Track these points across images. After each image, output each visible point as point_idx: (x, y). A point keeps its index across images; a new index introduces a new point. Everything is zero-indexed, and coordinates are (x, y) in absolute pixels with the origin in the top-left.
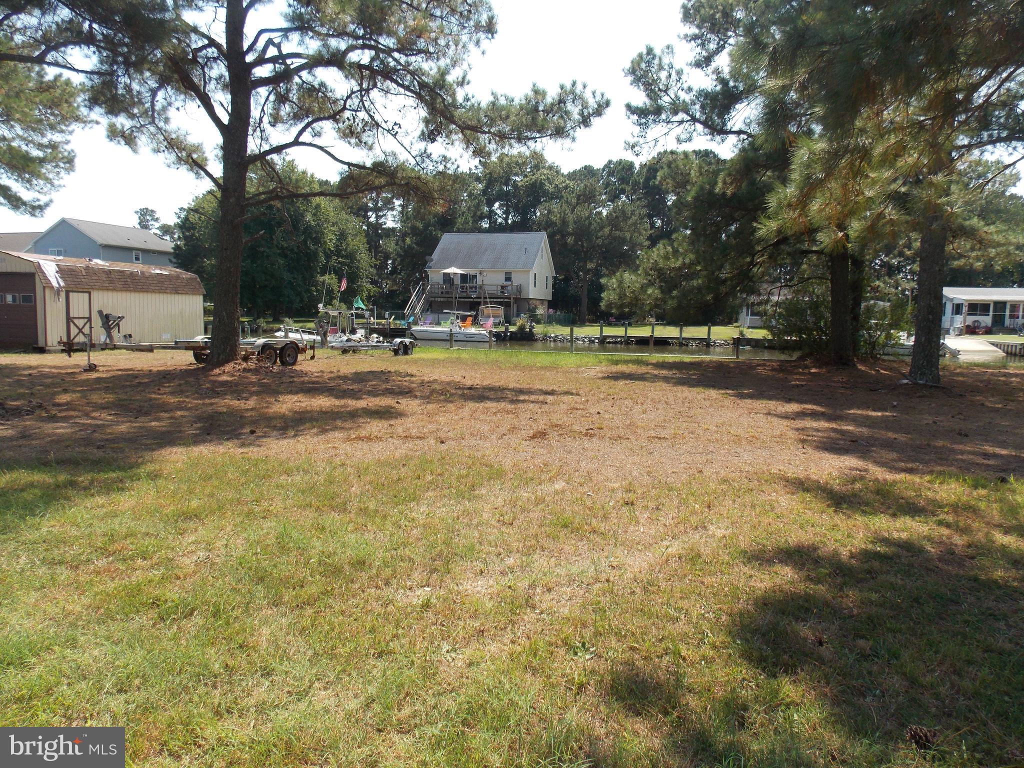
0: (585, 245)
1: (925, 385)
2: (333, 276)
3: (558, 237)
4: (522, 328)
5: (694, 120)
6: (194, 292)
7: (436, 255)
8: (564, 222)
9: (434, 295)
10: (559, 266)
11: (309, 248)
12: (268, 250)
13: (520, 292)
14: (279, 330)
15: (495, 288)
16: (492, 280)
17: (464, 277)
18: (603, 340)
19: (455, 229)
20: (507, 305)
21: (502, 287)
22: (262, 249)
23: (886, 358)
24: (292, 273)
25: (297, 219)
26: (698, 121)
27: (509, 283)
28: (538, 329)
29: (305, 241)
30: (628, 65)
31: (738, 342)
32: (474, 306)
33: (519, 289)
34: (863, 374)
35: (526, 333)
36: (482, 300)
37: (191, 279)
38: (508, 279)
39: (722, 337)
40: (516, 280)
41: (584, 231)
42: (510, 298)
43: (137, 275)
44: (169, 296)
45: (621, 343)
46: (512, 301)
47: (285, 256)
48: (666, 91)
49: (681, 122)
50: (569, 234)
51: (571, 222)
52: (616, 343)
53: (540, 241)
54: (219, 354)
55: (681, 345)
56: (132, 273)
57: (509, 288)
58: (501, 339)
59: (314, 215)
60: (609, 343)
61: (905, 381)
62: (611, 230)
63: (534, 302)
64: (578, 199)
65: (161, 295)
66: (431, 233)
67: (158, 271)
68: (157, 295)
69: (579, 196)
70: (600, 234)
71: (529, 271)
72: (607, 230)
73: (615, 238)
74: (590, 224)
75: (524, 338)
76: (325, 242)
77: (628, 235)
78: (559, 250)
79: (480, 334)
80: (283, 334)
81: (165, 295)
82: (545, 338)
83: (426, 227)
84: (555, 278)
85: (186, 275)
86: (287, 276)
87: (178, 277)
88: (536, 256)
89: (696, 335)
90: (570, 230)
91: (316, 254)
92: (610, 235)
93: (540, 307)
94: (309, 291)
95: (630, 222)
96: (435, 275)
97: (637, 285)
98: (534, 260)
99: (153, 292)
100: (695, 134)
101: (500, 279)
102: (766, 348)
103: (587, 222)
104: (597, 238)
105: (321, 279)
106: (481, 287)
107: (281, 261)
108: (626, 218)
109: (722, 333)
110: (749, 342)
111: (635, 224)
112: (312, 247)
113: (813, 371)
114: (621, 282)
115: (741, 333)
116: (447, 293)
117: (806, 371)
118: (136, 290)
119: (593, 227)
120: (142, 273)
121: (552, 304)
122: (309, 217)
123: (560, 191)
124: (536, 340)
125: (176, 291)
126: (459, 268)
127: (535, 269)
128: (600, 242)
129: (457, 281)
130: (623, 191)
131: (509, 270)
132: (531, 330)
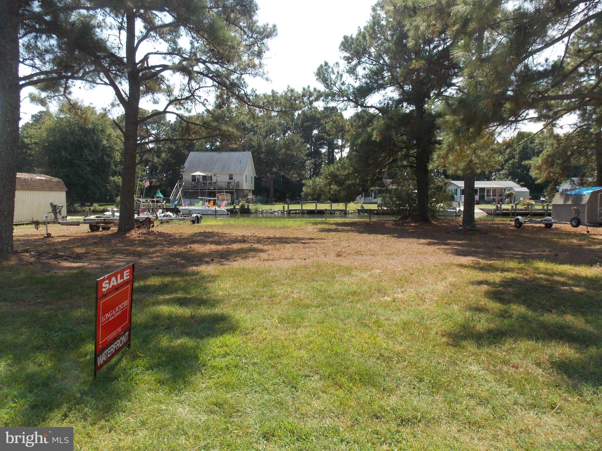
0: (271, 159)
1: (470, 230)
2: (119, 177)
3: (256, 154)
4: (243, 206)
5: (349, 100)
6: (61, 190)
7: (186, 164)
8: (260, 146)
9: (187, 188)
10: (258, 170)
12: (80, 162)
13: (238, 186)
14: (108, 211)
15: (224, 184)
16: (222, 179)
17: (204, 177)
18: (289, 212)
19: (195, 149)
20: (232, 193)
21: (229, 183)
22: (76, 161)
23: (440, 217)
24: (94, 175)
25: (97, 144)
26: (352, 101)
27: (232, 181)
28: (252, 207)
29: (102, 156)
30: (316, 71)
31: (361, 211)
32: (212, 194)
33: (238, 184)
34: (436, 226)
35: (245, 209)
36: (217, 190)
37: (58, 182)
38: (231, 178)
39: (351, 209)
40: (236, 178)
41: (271, 151)
43: (28, 180)
44: (47, 192)
45: (299, 213)
46: (234, 191)
47: (89, 165)
48: (334, 85)
49: (343, 101)
50: (263, 153)
51: (263, 146)
52: (296, 213)
53: (247, 156)
54: (125, 226)
55: (331, 213)
56: (25, 179)
57: (232, 184)
58: (232, 213)
59: (108, 140)
60: (292, 213)
61: (461, 228)
62: (286, 150)
63: (246, 191)
64: (266, 133)
66: (181, 152)
67: (39, 178)
68: (40, 192)
69: (267, 131)
70: (280, 153)
71: (243, 174)
72: (283, 150)
73: (288, 155)
74: (275, 147)
75: (245, 212)
76: (115, 157)
77: (295, 153)
78: (258, 162)
79: (222, 211)
80: (110, 213)
81: (45, 192)
82: (256, 211)
83: (178, 147)
84: (255, 177)
85: (55, 180)
86: (91, 177)
87: (51, 181)
88: (246, 165)
89: (339, 208)
90: (263, 150)
91: (109, 164)
92: (285, 153)
94: (105, 186)
95: (296, 146)
96: (187, 177)
97: (322, 184)
98: (246, 168)
99: (38, 190)
100: (349, 107)
101: (226, 179)
102: (375, 214)
103: (273, 146)
104: (279, 155)
105: (112, 179)
106: (215, 183)
107: (89, 169)
108: (294, 144)
109: (352, 207)
110: (366, 211)
111: (299, 147)
112: (107, 160)
113: (412, 224)
115: (362, 207)
116: (194, 187)
117: (409, 225)
118: (28, 189)
119: (276, 149)
120: (31, 179)
121: (254, 192)
122: (105, 142)
123: (253, 127)
124: (251, 213)
125: (51, 189)
126: (202, 172)
127: (246, 173)
128: (280, 157)
129: (201, 180)
130: (289, 129)
131: (231, 173)
132: (248, 207)
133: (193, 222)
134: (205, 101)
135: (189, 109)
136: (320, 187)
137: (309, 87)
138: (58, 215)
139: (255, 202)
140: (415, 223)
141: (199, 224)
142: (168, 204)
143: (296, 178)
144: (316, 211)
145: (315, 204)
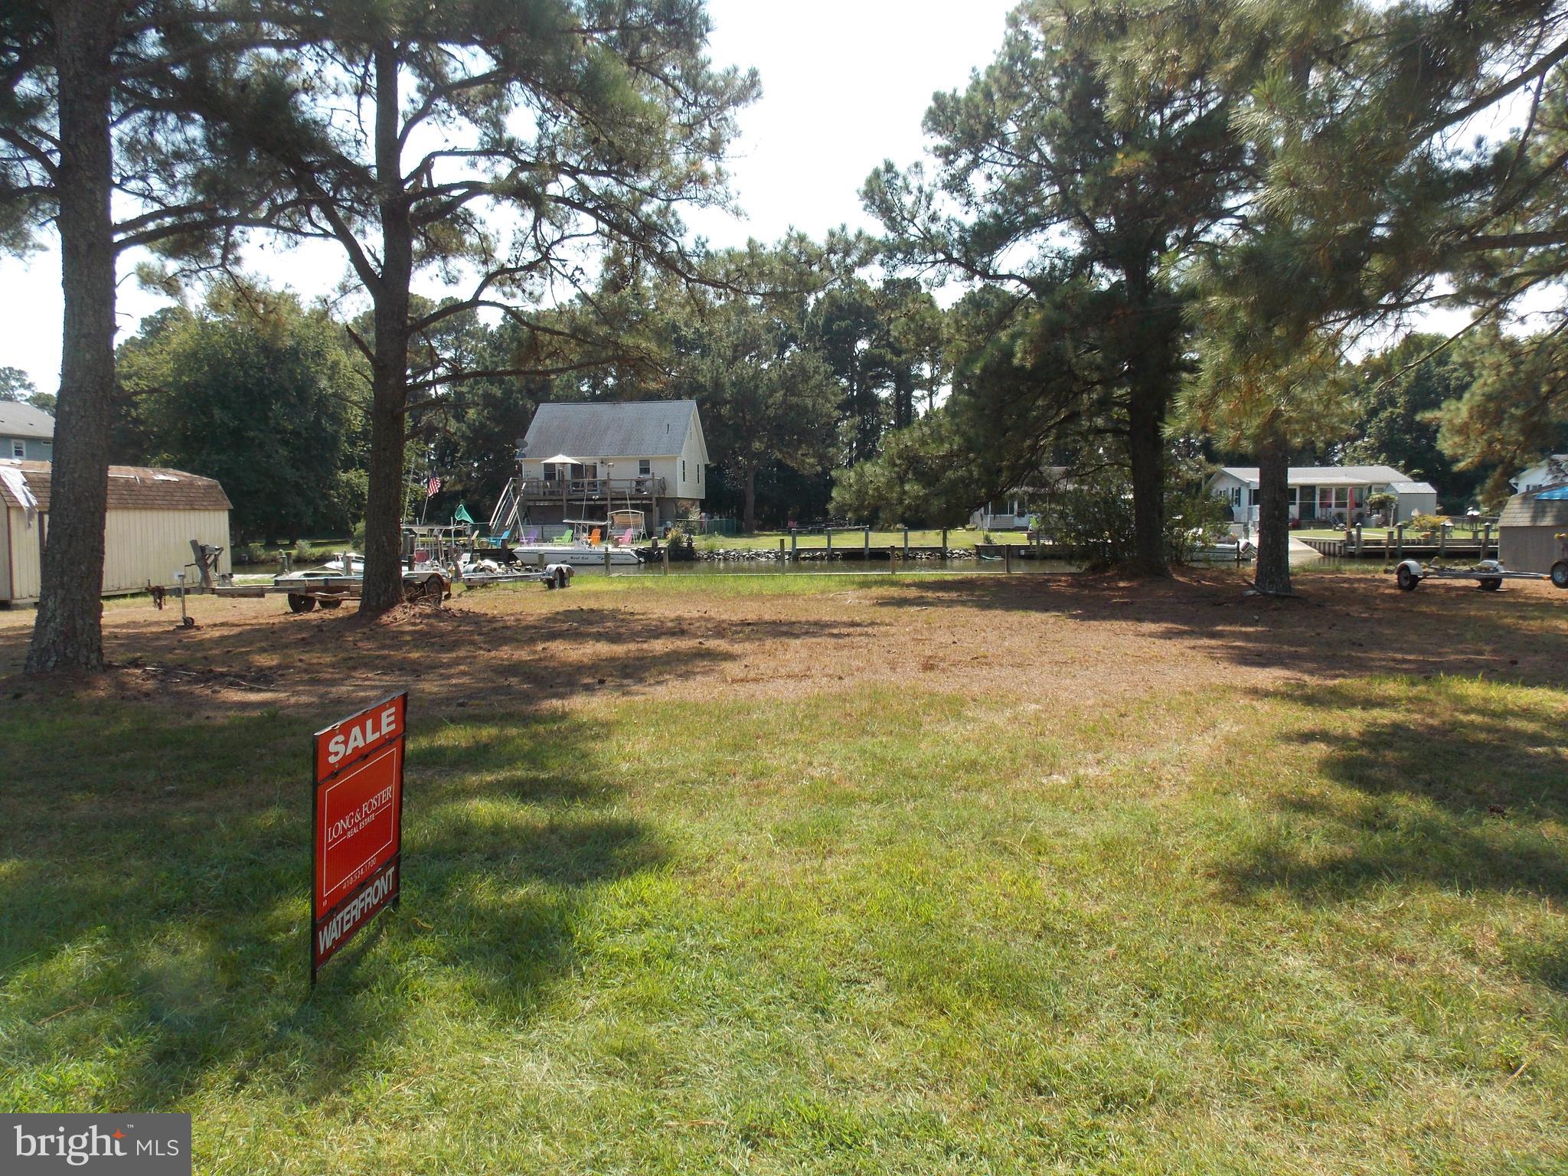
0: (748, 417)
1: (1277, 596)
2: (362, 472)
3: (708, 405)
4: (676, 542)
5: (950, 259)
6: (216, 507)
7: (530, 436)
8: (717, 384)
9: (533, 497)
10: (713, 448)
11: (324, 430)
12: (261, 436)
13: (664, 489)
14: (335, 559)
15: (627, 484)
16: (621, 473)
17: (575, 468)
18: (796, 555)
19: (552, 397)
20: (647, 509)
21: (638, 483)
22: (252, 434)
23: (1195, 565)
24: (298, 469)
25: (304, 388)
26: (957, 261)
27: (647, 476)
28: (699, 543)
29: (318, 420)
30: (863, 187)
31: (984, 551)
32: (597, 511)
33: (663, 485)
34: (1184, 587)
35: (683, 550)
36: (608, 502)
37: (210, 487)
38: (645, 470)
39: (959, 545)
40: (658, 470)
41: (747, 397)
42: (650, 499)
43: (135, 484)
44: (182, 514)
45: (822, 558)
46: (654, 502)
47: (286, 443)
48: (911, 221)
49: (935, 263)
50: (726, 402)
51: (727, 385)
52: (813, 558)
53: (686, 413)
54: (379, 597)
55: (906, 557)
56: (127, 481)
57: (649, 484)
58: (650, 559)
59: (330, 379)
60: (805, 559)
61: (1251, 592)
62: (785, 395)
63: (685, 503)
64: (735, 351)
65: (171, 513)
66: (516, 404)
67: (162, 477)
68: (166, 514)
69: (737, 346)
70: (770, 401)
71: (675, 458)
72: (779, 395)
73: (791, 407)
74: (757, 387)
75: (683, 557)
76: (349, 420)
77: (809, 402)
78: (714, 427)
79: (622, 554)
80: (341, 564)
81: (177, 513)
82: (712, 554)
83: (508, 393)
84: (706, 466)
85: (202, 481)
86: (290, 474)
87: (191, 484)
88: (684, 434)
89: (925, 544)
90: (727, 396)
91: (335, 439)
92: (784, 401)
93: (693, 509)
94: (325, 497)
95: (812, 382)
96: (532, 469)
97: (882, 480)
98: (682, 442)
99: (161, 508)
101: (633, 471)
102: (1022, 557)
103: (752, 384)
104: (767, 408)
105: (343, 476)
106: (604, 483)
107: (283, 452)
108: (807, 378)
109: (961, 539)
110: (999, 550)
111: (819, 386)
112: (329, 428)
113: (1122, 584)
114: (861, 475)
115: (987, 539)
116: (552, 493)
117: (1112, 585)
118: (137, 507)
119: (760, 392)
120: (142, 480)
121: (705, 505)
122: (324, 383)
123: (701, 337)
124: (698, 559)
125: (191, 506)
126: (570, 455)
127: (684, 456)
128: (771, 412)
129: (568, 476)
130: (793, 338)
131: (644, 457)
132: (690, 544)
133: (551, 584)
134: (577, 273)
135: (536, 293)
136: (877, 489)
137: (843, 228)
138: (211, 572)
139: (707, 530)
140: (1129, 579)
141: (565, 590)
142: (484, 539)
143: (812, 466)
144: (867, 552)
145: (863, 534)
